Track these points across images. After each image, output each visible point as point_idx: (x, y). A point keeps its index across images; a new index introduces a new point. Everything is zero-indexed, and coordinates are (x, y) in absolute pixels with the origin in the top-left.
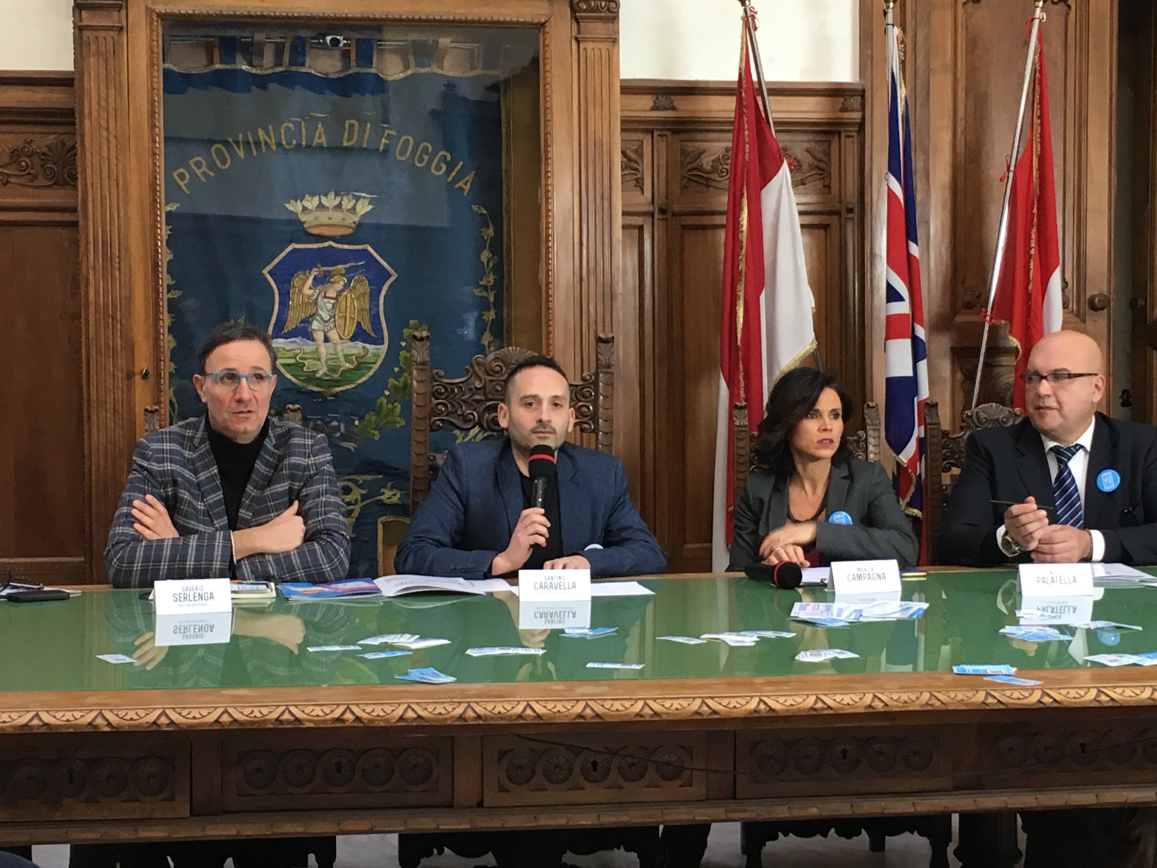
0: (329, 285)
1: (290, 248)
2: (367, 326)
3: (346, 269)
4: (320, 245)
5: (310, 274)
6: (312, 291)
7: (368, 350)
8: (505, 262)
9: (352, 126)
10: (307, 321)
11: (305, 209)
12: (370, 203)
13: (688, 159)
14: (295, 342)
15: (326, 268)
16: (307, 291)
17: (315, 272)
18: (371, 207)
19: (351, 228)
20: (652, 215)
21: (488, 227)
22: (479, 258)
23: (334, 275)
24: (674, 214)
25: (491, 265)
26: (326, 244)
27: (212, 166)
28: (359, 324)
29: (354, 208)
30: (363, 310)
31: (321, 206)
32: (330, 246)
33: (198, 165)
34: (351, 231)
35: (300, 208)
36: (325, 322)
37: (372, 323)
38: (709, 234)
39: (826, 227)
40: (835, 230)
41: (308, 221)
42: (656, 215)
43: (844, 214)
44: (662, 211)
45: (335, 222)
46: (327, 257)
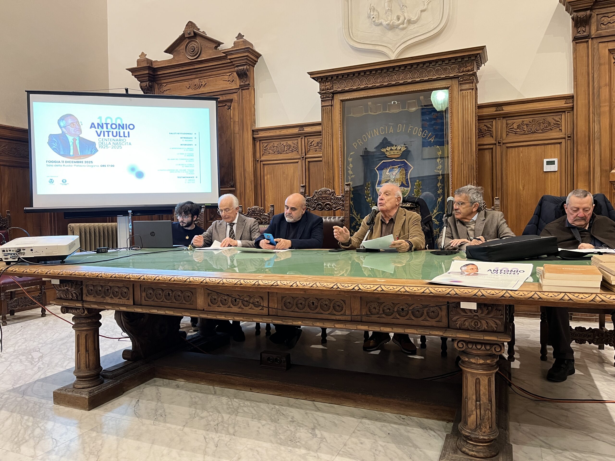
0: (393, 171)
1: (382, 162)
2: (405, 183)
3: (398, 167)
4: (391, 160)
5: (388, 169)
6: (389, 173)
7: (405, 189)
8: (445, 161)
9: (400, 126)
11: (387, 150)
13: (509, 126)
15: (392, 167)
16: (387, 173)
17: (390, 168)
18: (405, 149)
19: (400, 155)
21: (439, 152)
22: (436, 161)
23: (395, 169)
24: (503, 144)
25: (440, 162)
26: (393, 160)
27: (363, 141)
28: (402, 182)
29: (401, 149)
30: (403, 178)
31: (391, 149)
33: (359, 141)
34: (399, 156)
35: (385, 150)
37: (406, 182)
38: (516, 149)
39: (560, 143)
40: (563, 144)
41: (388, 154)
42: (497, 144)
43: (567, 138)
44: (499, 143)
45: (395, 154)
46: (393, 164)
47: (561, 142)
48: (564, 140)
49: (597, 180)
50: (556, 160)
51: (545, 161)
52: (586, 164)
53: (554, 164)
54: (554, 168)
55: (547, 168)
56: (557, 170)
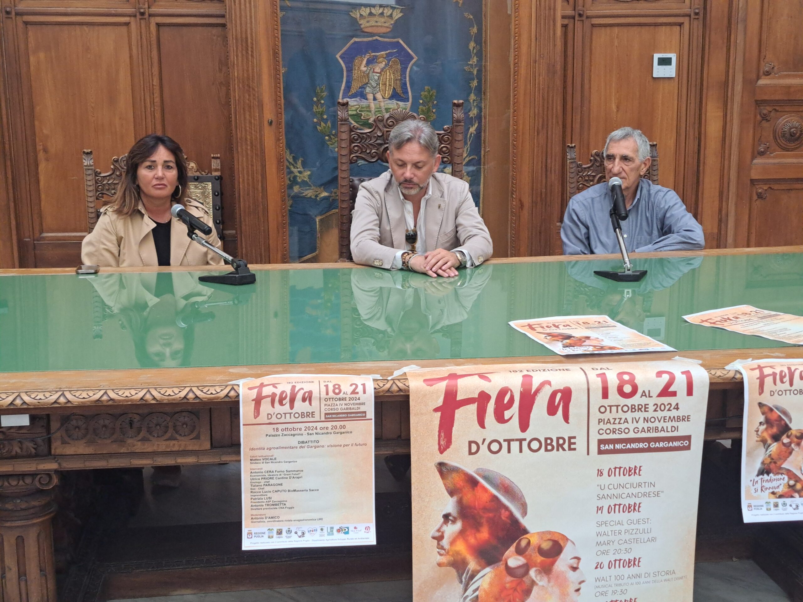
0: (376, 64)
1: (352, 41)
2: (399, 90)
3: (386, 54)
4: (370, 39)
5: (365, 57)
6: (366, 68)
7: (399, 106)
8: (484, 49)
10: (363, 87)
11: (361, 16)
12: (401, 12)
14: (356, 101)
15: (374, 54)
16: (363, 68)
17: (367, 56)
18: (401, 14)
19: (390, 28)
20: (574, 18)
21: (474, 27)
22: (468, 47)
23: (379, 58)
24: (587, 17)
25: (475, 51)
26: (374, 38)
28: (394, 89)
29: (391, 14)
30: (396, 80)
31: (371, 14)
32: (377, 40)
34: (389, 30)
35: (358, 16)
36: (374, 88)
37: (402, 88)
38: (608, 28)
39: (681, 25)
40: (686, 26)
41: (363, 23)
42: (577, 18)
43: (693, 16)
44: (580, 15)
45: (379, 24)
46: (375, 46)
47: (683, 23)
48: (687, 19)
49: (737, 99)
50: (674, 57)
51: (656, 56)
52: (722, 66)
53: (671, 65)
54: (670, 71)
55: (659, 71)
56: (674, 76)
